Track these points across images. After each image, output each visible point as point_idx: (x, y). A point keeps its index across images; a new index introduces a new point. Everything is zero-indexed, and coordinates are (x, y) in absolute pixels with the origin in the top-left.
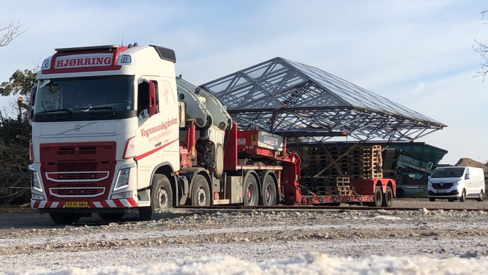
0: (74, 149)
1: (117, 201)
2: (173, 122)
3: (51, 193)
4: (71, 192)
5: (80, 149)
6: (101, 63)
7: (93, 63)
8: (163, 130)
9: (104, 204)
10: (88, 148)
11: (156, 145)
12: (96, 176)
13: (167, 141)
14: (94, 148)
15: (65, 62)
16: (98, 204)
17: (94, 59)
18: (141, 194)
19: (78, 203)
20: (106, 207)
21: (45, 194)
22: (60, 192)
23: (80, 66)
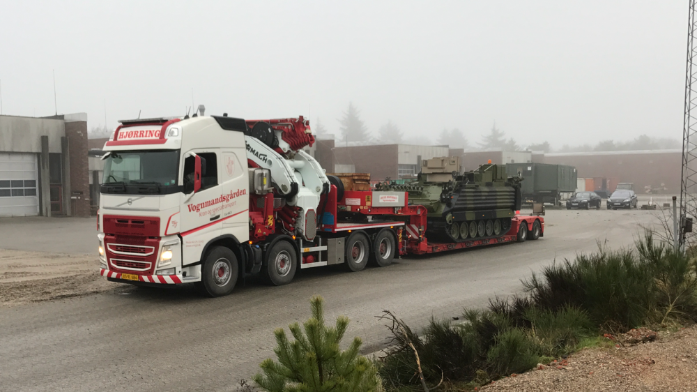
0: (127, 222)
1: (161, 278)
2: (239, 193)
3: (112, 264)
4: (126, 264)
5: (133, 222)
6: (152, 136)
7: (146, 136)
8: (225, 203)
9: (150, 278)
10: (139, 222)
11: (211, 219)
12: (145, 251)
13: (229, 213)
14: (142, 222)
15: (125, 134)
16: (145, 278)
17: (147, 131)
18: (187, 270)
19: (131, 275)
20: (152, 283)
21: (107, 264)
22: (119, 263)
23: (136, 139)
